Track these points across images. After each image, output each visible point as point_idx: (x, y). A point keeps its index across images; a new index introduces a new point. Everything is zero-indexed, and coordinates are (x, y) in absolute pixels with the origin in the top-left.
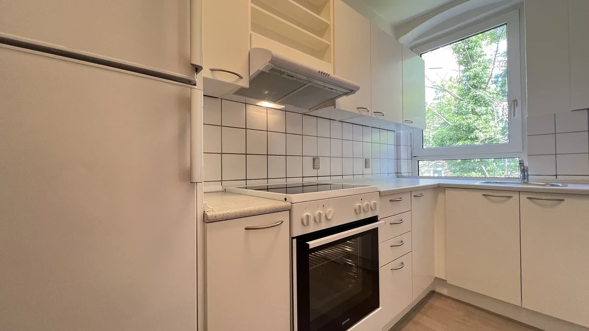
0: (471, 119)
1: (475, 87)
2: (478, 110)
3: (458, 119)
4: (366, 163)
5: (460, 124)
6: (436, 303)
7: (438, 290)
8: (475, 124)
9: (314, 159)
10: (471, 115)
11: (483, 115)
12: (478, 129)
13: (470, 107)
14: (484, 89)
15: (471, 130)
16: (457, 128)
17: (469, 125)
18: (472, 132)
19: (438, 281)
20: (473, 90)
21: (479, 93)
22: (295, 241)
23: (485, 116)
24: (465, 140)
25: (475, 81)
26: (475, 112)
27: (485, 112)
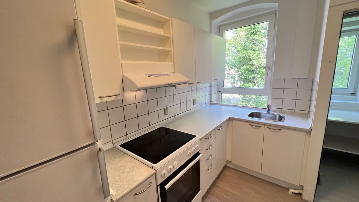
0: (251, 54)
1: (255, 34)
2: (255, 48)
3: (244, 53)
4: (194, 102)
5: (245, 56)
6: (227, 173)
7: (228, 165)
8: (252, 56)
9: (165, 110)
10: (251, 51)
11: (257, 51)
12: (253, 59)
13: (250, 46)
14: (259, 35)
15: (250, 60)
16: (244, 58)
17: (250, 57)
18: (251, 61)
19: (228, 162)
20: (253, 35)
21: (256, 37)
22: (159, 187)
23: (258, 52)
24: (247, 65)
25: (254, 30)
26: (253, 49)
27: (258, 49)
